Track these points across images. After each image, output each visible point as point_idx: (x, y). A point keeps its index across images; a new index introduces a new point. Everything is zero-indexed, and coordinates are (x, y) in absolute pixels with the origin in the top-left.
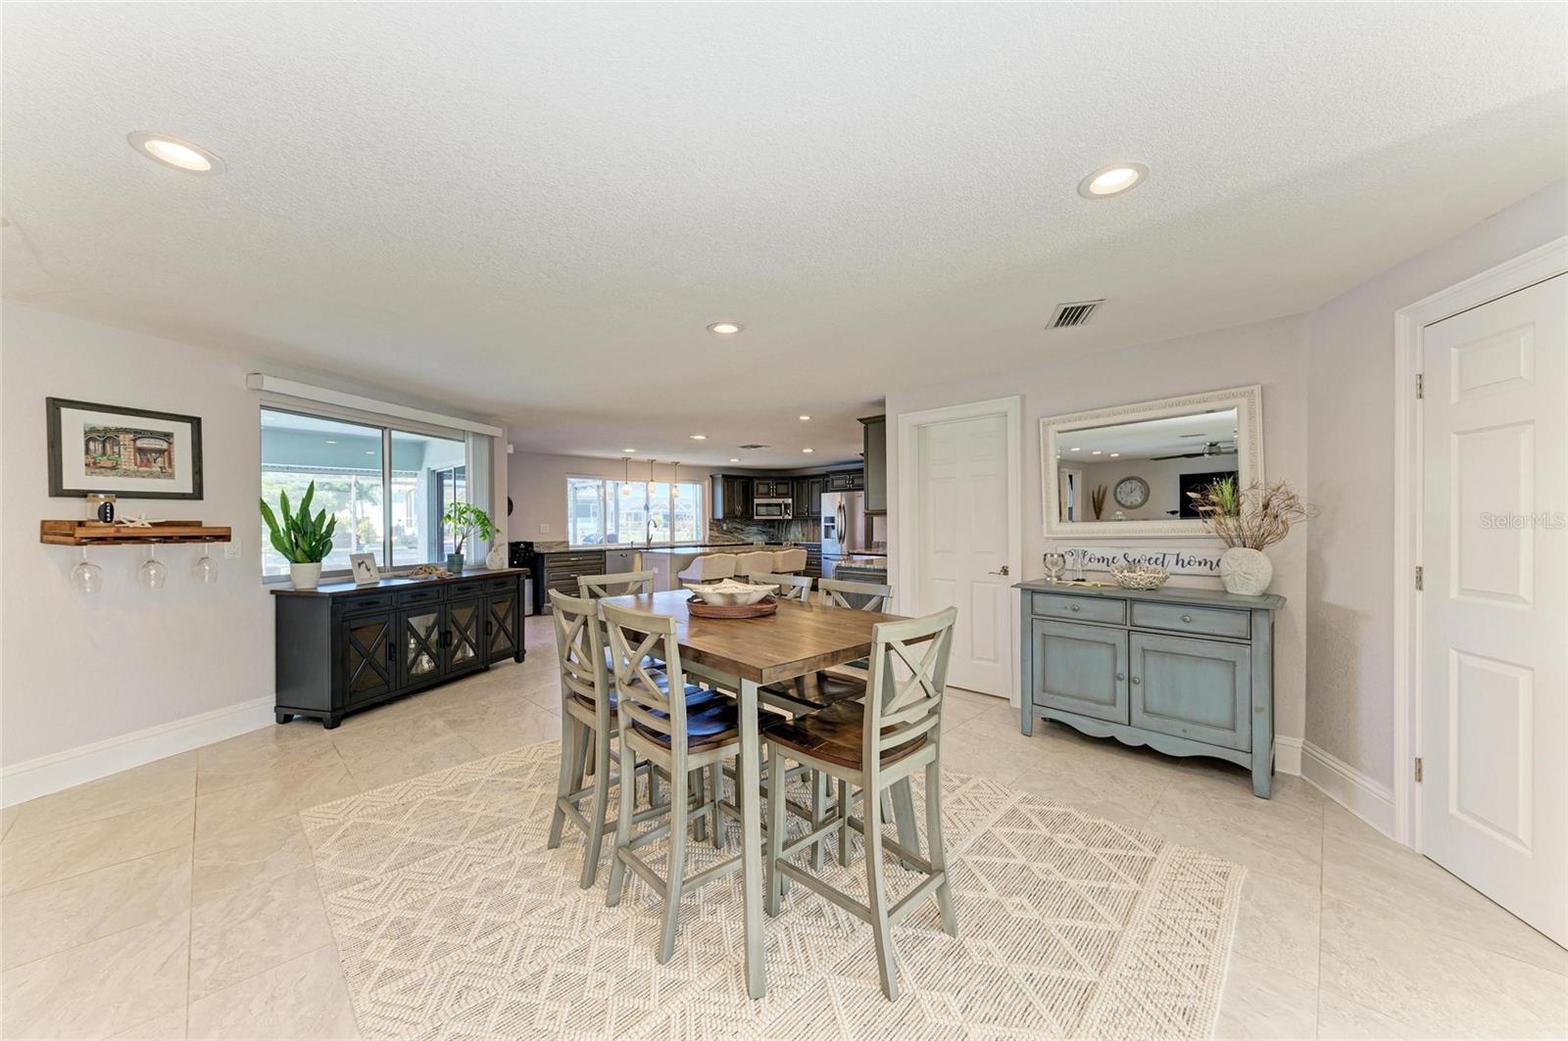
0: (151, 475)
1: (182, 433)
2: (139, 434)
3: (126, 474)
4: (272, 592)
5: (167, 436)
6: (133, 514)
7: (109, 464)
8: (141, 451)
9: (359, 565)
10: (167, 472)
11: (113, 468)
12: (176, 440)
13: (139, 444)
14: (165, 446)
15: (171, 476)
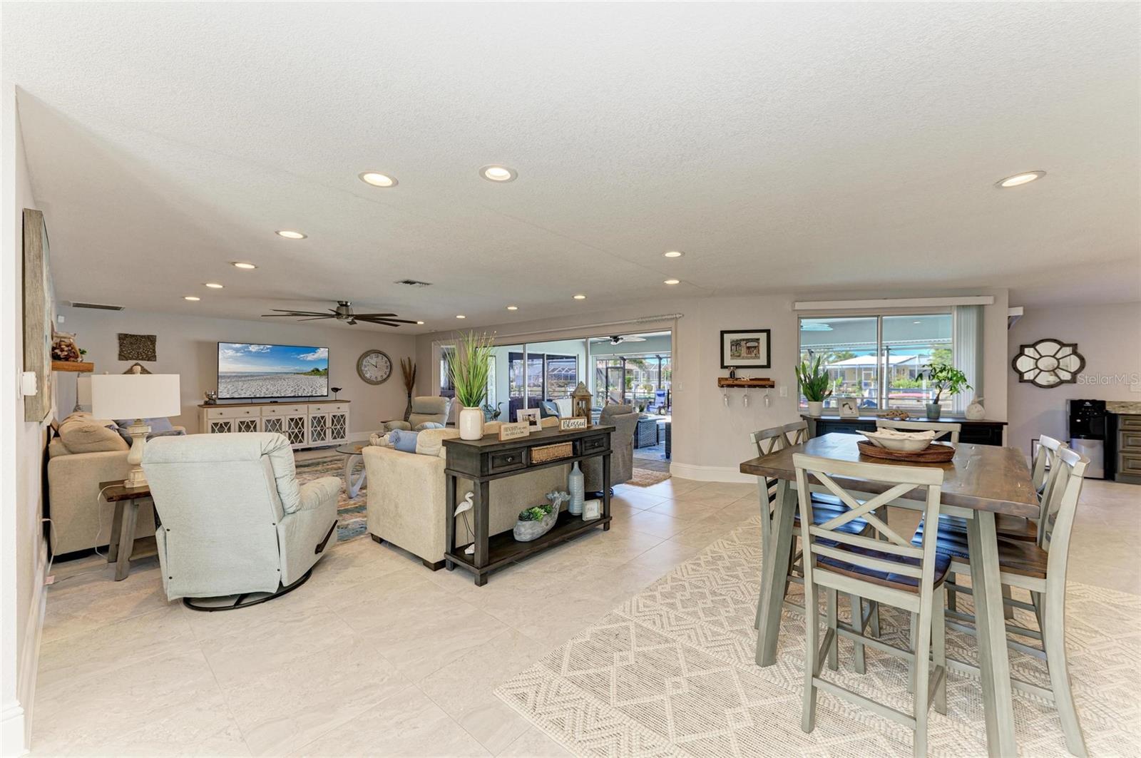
0: (752, 358)
1: (763, 336)
2: (748, 340)
3: (743, 358)
4: (801, 416)
5: (757, 340)
6: (744, 375)
7: (738, 355)
8: (748, 348)
9: (844, 405)
10: (757, 357)
11: (739, 356)
12: (761, 341)
13: (748, 345)
14: (756, 344)
15: (759, 358)
